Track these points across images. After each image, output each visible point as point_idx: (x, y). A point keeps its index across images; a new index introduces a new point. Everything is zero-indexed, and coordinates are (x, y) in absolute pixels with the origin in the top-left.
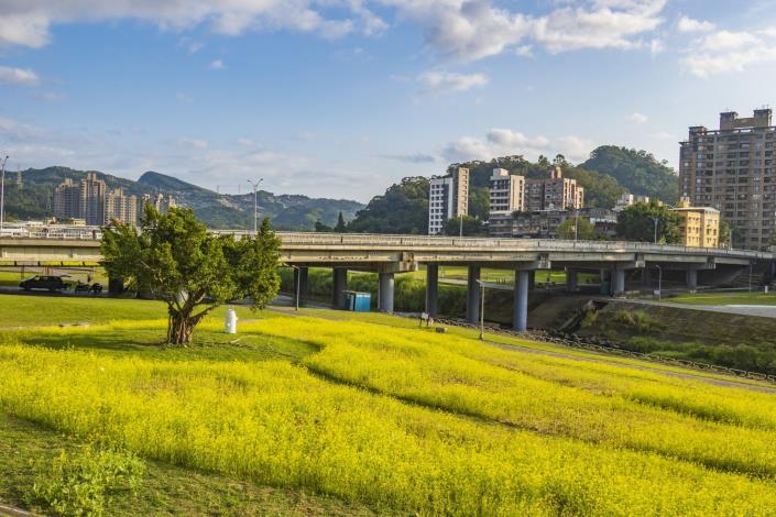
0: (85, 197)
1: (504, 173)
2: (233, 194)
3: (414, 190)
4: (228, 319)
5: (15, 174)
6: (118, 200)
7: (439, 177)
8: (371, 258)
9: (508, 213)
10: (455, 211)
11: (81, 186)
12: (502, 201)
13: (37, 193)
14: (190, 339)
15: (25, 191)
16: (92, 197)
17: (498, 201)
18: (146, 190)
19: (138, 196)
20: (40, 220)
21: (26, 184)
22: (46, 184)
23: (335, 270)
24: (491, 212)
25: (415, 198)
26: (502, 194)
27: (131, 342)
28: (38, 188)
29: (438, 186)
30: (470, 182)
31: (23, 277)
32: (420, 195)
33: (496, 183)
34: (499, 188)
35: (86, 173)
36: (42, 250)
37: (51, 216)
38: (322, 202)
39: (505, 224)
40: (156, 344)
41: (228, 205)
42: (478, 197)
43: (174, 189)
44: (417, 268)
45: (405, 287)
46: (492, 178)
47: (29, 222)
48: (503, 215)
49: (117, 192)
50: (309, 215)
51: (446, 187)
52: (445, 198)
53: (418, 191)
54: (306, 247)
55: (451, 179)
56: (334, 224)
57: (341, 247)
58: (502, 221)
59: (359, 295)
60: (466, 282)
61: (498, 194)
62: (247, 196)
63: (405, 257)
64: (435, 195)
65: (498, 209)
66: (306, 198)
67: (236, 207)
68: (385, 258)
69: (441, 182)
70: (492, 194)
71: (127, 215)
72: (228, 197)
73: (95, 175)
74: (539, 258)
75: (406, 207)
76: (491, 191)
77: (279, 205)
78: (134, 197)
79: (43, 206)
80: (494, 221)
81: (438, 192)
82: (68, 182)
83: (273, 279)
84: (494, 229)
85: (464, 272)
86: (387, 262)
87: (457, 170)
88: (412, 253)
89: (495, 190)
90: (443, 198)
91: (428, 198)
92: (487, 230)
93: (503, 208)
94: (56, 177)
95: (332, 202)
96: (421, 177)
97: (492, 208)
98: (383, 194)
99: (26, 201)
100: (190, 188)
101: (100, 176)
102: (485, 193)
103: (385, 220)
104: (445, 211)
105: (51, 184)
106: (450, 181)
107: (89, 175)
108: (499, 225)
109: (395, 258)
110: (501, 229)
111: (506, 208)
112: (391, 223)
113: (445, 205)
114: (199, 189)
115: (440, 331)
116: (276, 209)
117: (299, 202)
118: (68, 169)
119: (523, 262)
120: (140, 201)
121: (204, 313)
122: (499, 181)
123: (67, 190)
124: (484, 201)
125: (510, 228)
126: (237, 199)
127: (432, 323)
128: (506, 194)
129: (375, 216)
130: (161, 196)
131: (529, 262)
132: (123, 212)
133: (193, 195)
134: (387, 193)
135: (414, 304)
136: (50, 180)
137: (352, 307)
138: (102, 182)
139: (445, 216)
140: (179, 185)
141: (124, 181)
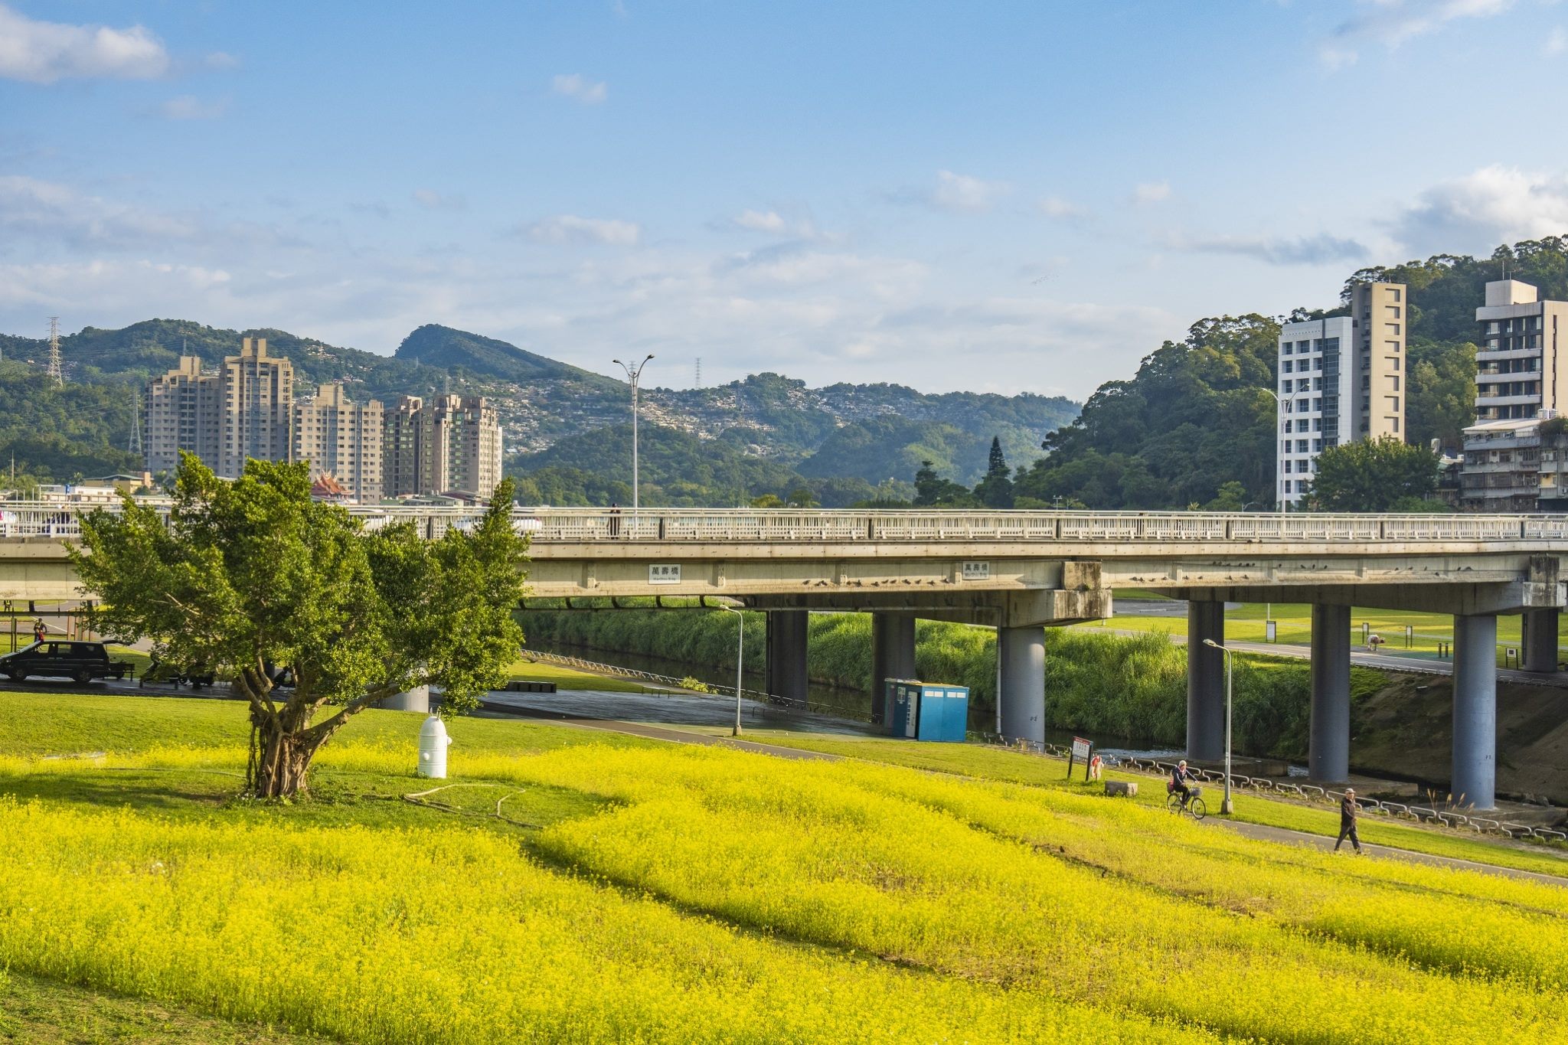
0: (235, 409)
1: (1523, 294)
2: (677, 388)
3: (1230, 359)
4: (426, 742)
5: (45, 345)
6: (330, 415)
7: (1317, 316)
8: (962, 582)
9: (1524, 427)
10: (1363, 425)
11: (225, 377)
12: (1516, 388)
13: (105, 403)
14: (301, 784)
15: (69, 396)
16: (256, 410)
17: (1504, 389)
18: (415, 382)
19: (388, 403)
20: (109, 482)
21: (78, 374)
22: (131, 372)
23: (880, 621)
24: (1480, 426)
25: (1232, 384)
26: (1518, 365)
27: (164, 791)
28: (109, 384)
29: (1304, 346)
30: (1411, 330)
31: (14, 645)
32: (1249, 377)
33: (1494, 329)
34: (1504, 346)
35: (240, 338)
36: (33, 569)
37: (139, 470)
38: (959, 405)
39: (1516, 464)
40: (217, 798)
41: (665, 421)
42: (1443, 375)
43: (503, 376)
44: (1109, 610)
45: (1140, 671)
46: (1481, 314)
47: (78, 490)
48: (1511, 434)
49: (328, 394)
50: (913, 447)
51: (1328, 347)
52: (1330, 383)
53: (1244, 363)
54: (763, 552)
55: (1347, 321)
56: (977, 478)
57: (869, 551)
58: (1505, 456)
59: (933, 693)
60: (1305, 653)
61: (1504, 366)
62: (722, 391)
63: (1072, 575)
64: (1295, 375)
65: (1503, 412)
66: (908, 393)
67: (689, 428)
68: (1009, 580)
69: (1312, 332)
70: (1484, 365)
71: (356, 463)
72: (662, 397)
73: (262, 344)
74: (1525, 574)
75: (1203, 416)
76: (1480, 356)
77: (822, 420)
78: (376, 408)
79: (119, 440)
80: (1480, 456)
81: (1304, 365)
82: (189, 367)
83: (498, 634)
84: (1480, 481)
85: (1300, 622)
86: (1020, 593)
87: (1367, 290)
88: (1092, 564)
89: (1493, 353)
90: (1320, 383)
91: (1274, 387)
92: (1456, 484)
93: (1519, 412)
94: (159, 351)
95: (991, 402)
96: (1253, 318)
97: (1483, 410)
98: (1130, 377)
99: (72, 427)
100: (547, 372)
101: (281, 343)
102: (1465, 364)
103: (1135, 459)
104: (1328, 424)
105: (145, 374)
106: (1344, 331)
107: (247, 343)
108: (1495, 466)
109: (1039, 578)
110: (1502, 481)
111: (1531, 411)
112: (1154, 469)
113: (1328, 403)
114: (576, 375)
115: (1114, 790)
116: (813, 431)
117: (887, 409)
118: (194, 326)
119: (1476, 587)
120: (393, 419)
121: (337, 720)
122: (1504, 323)
123: (186, 394)
124: (1460, 390)
125: (1532, 477)
126: (693, 400)
127: (1100, 771)
128: (1529, 364)
129: (1104, 444)
130: (455, 400)
131: (1496, 587)
132: (345, 455)
133: (557, 394)
134: (1144, 371)
135: (1162, 724)
136: (140, 361)
137: (910, 729)
138: (284, 364)
139: (1327, 441)
140: (513, 365)
141: (355, 356)
